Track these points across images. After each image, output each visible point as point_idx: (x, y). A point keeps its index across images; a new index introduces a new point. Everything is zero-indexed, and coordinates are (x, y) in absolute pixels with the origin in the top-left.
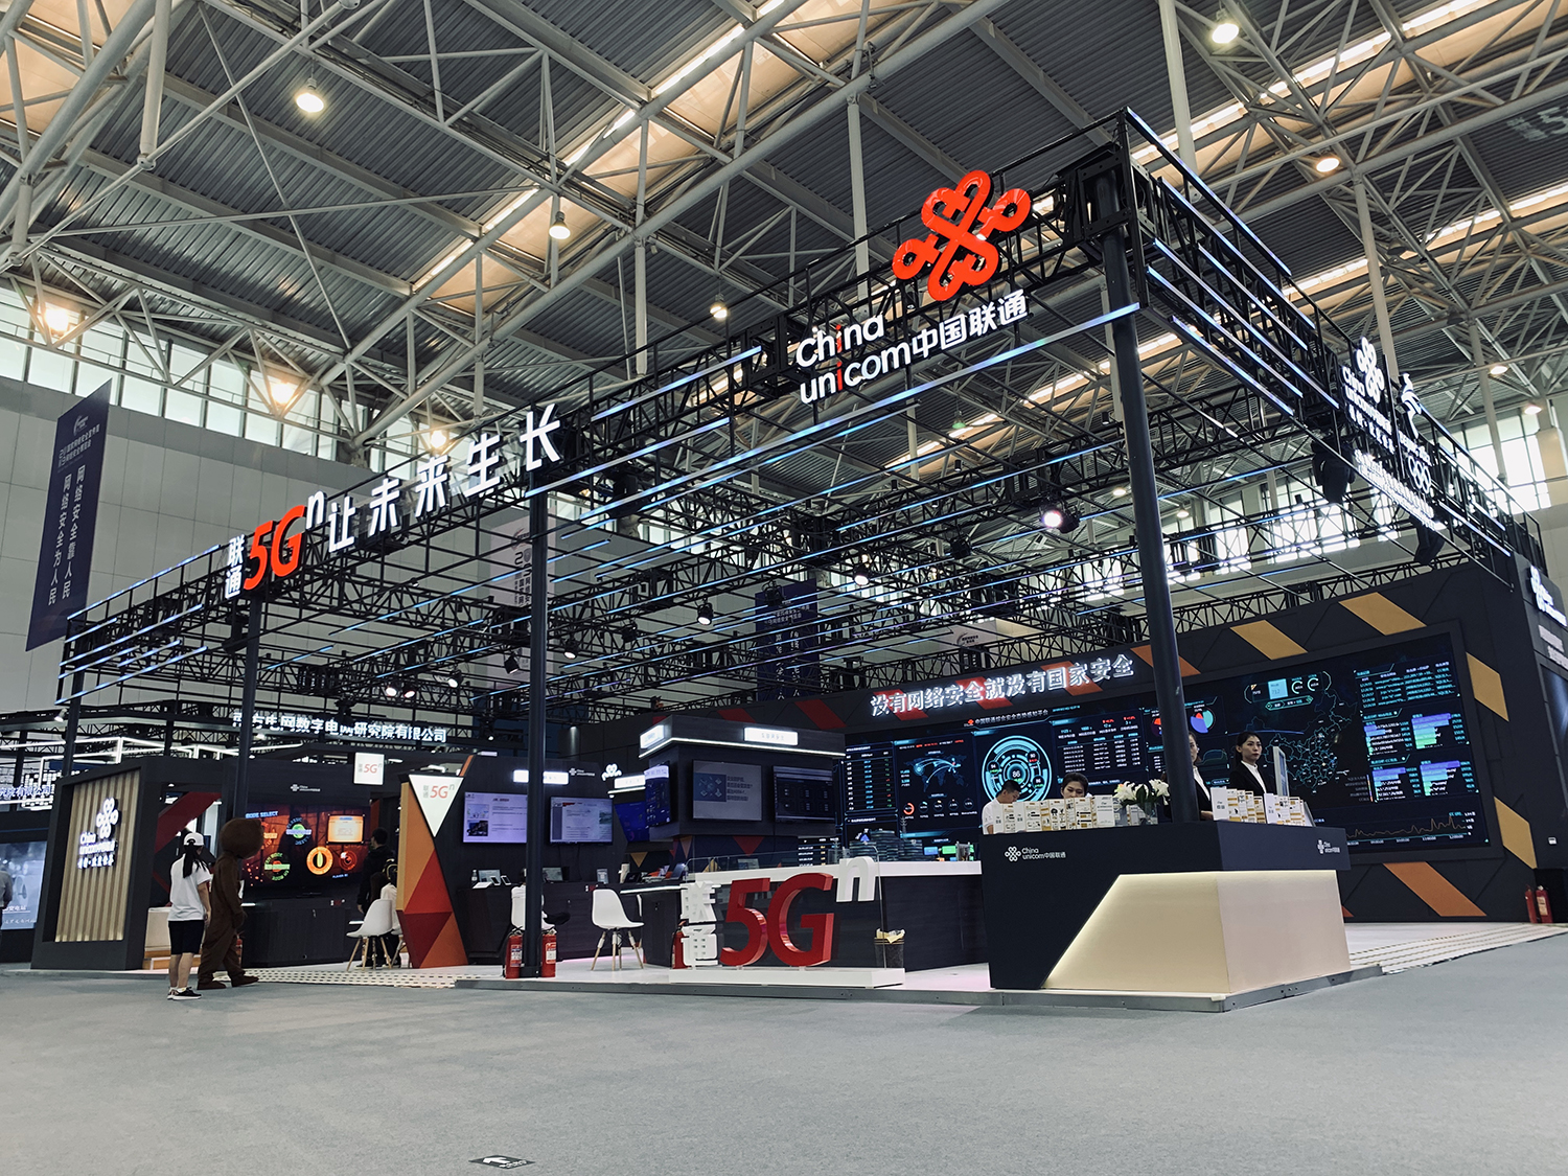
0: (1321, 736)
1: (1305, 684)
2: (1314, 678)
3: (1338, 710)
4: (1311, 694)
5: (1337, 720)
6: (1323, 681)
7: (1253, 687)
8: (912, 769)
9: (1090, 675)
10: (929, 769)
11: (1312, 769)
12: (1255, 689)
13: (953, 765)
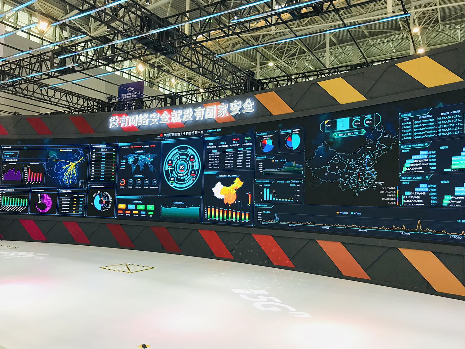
0: (368, 157)
1: (362, 122)
2: (369, 117)
3: (383, 140)
4: (366, 128)
5: (381, 147)
6: (375, 120)
7: (326, 122)
8: (126, 159)
9: (229, 111)
10: (136, 161)
11: (358, 179)
12: (328, 124)
13: (149, 159)
